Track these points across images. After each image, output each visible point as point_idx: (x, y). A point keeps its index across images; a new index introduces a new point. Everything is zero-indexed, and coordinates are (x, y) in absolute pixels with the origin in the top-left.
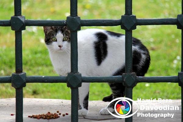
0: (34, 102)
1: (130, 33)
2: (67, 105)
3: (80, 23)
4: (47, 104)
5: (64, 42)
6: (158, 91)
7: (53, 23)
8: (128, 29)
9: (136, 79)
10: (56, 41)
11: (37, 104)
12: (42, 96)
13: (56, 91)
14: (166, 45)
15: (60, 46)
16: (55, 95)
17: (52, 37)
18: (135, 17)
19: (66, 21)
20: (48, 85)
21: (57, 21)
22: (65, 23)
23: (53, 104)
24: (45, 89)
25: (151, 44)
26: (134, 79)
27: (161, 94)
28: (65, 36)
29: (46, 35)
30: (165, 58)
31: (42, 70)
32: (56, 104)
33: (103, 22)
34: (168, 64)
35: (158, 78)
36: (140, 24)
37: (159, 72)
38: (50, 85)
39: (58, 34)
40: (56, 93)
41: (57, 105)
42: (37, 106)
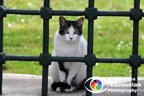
0: (10, 76)
1: (92, 22)
2: (37, 80)
3: (51, 13)
4: (20, 79)
5: (75, 34)
6: (105, 69)
7: (30, 12)
8: (91, 19)
9: (96, 60)
10: (68, 33)
11: (13, 78)
12: (11, 71)
13: (22, 67)
14: (111, 32)
15: (71, 38)
16: (22, 71)
17: (65, 30)
18: (96, 9)
19: (40, 10)
20: (15, 62)
21: (33, 11)
22: (39, 12)
23: (25, 78)
24: (13, 66)
25: (99, 30)
26: (94, 60)
27: (108, 72)
28: (76, 30)
29: (61, 27)
30: (110, 42)
31: (10, 50)
32: (28, 78)
33: (71, 12)
34: (113, 47)
35: (114, 59)
36: (100, 15)
37: (106, 53)
38: (16, 62)
39: (70, 28)
40: (22, 69)
41: (29, 80)
42: (12, 80)
